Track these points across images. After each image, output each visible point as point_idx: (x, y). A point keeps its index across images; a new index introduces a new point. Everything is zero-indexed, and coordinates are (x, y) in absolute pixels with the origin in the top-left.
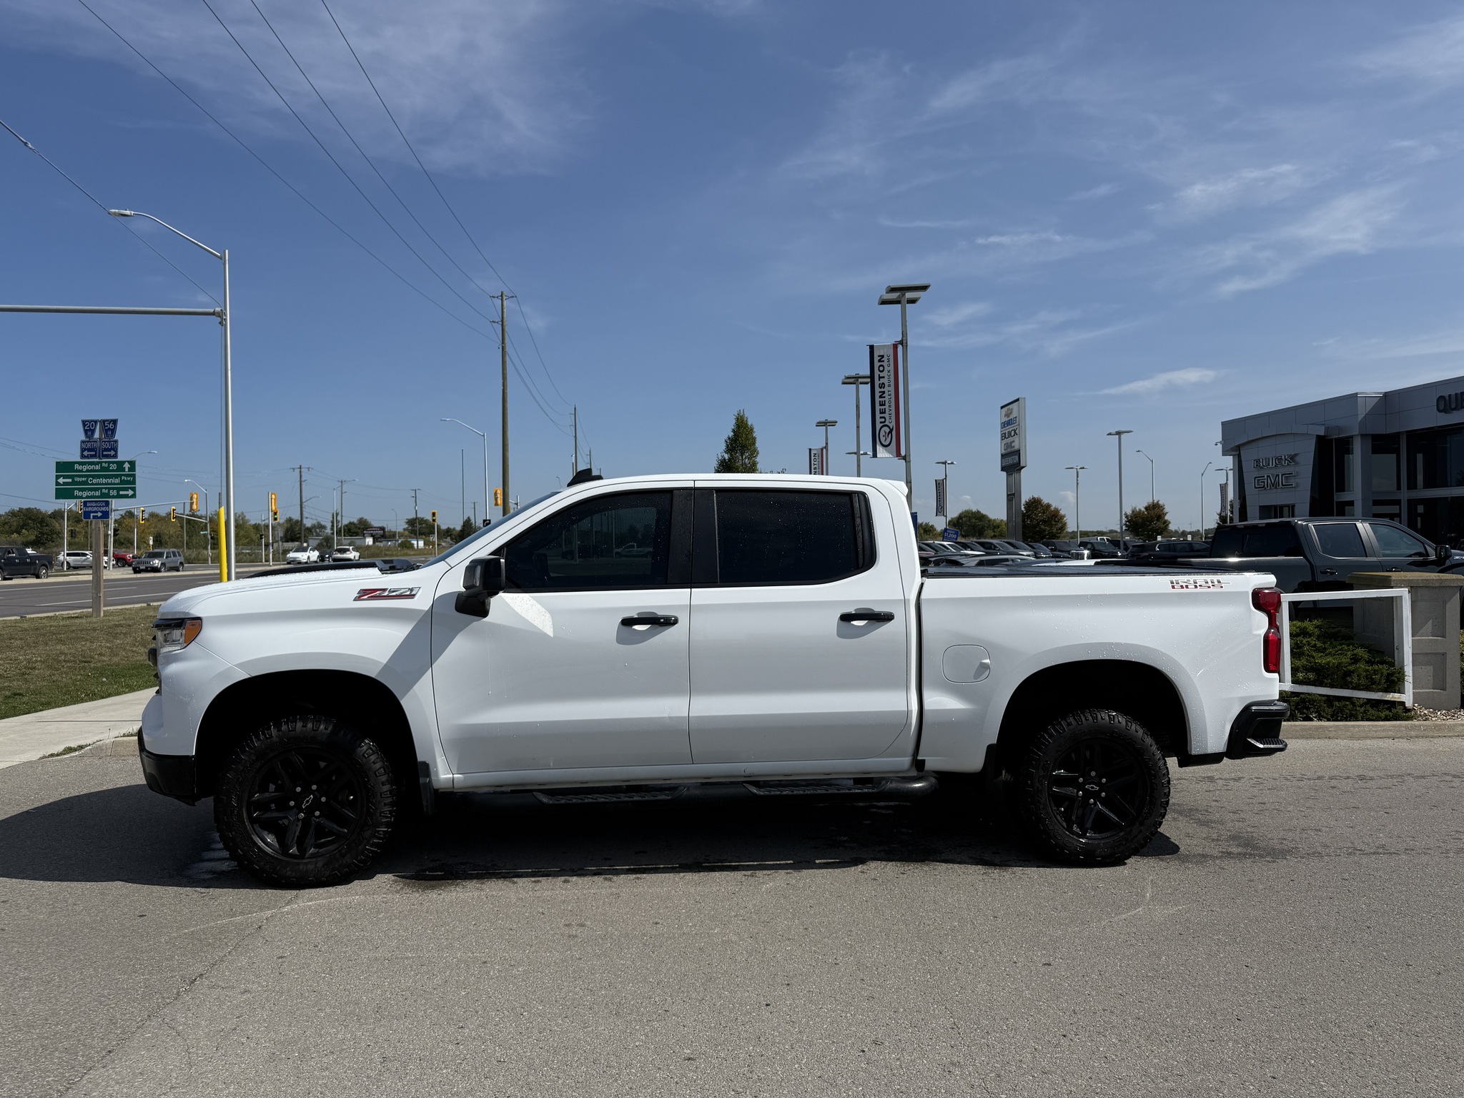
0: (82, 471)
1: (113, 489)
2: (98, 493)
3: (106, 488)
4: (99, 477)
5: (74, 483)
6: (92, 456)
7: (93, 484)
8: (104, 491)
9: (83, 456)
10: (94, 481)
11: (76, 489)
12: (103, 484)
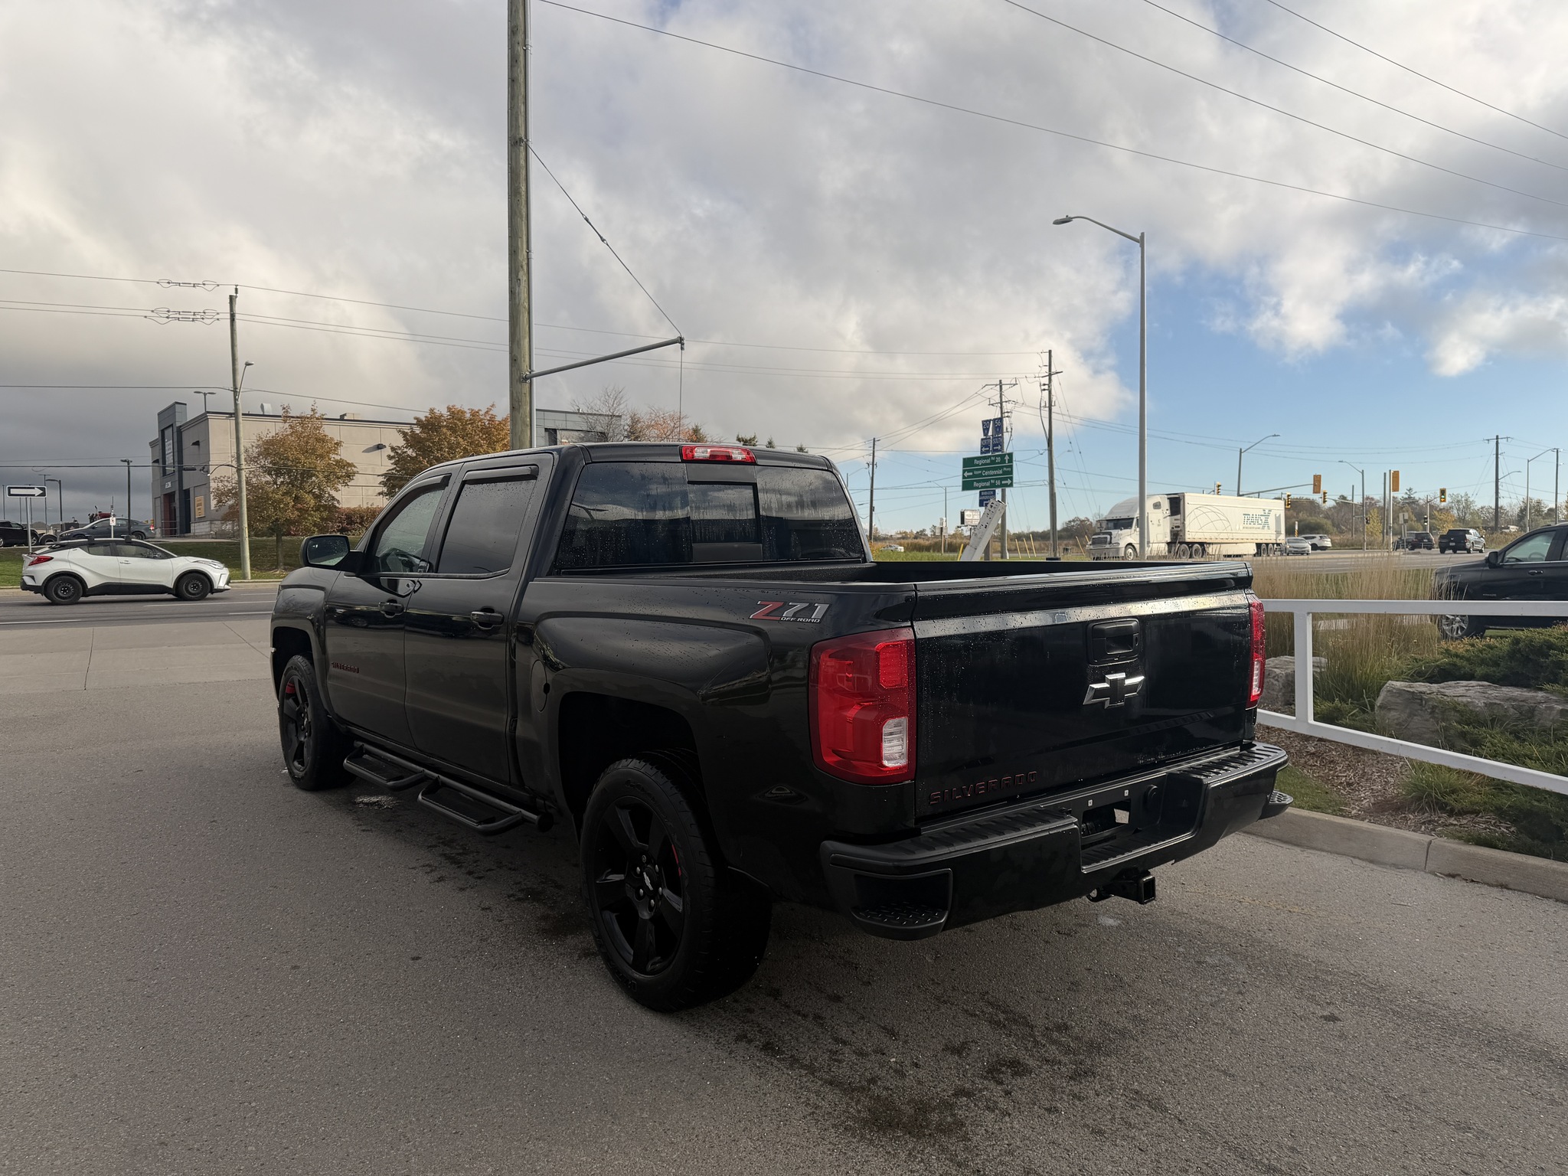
0: (978, 465)
1: (997, 479)
2: (988, 484)
3: (993, 479)
4: (989, 469)
5: (974, 476)
6: (988, 451)
7: (985, 476)
8: (992, 481)
9: (982, 453)
10: (986, 473)
11: (974, 481)
12: (992, 476)
